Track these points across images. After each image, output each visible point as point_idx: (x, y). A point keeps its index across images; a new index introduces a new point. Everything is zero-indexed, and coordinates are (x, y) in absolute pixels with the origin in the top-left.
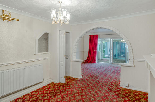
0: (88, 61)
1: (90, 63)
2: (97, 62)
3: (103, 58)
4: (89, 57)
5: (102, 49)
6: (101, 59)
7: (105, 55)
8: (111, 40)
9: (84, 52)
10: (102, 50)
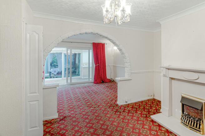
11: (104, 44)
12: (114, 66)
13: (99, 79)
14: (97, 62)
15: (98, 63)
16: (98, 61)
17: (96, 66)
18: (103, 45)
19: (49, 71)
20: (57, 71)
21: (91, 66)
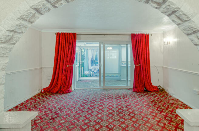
0: (52, 90)
1: (57, 93)
2: (73, 89)
3: (82, 77)
4: (55, 80)
5: (81, 61)
6: (78, 80)
7: (85, 72)
8: (102, 46)
9: (41, 68)
10: (81, 63)
11: (148, 35)
12: (163, 67)
13: (140, 86)
14: (138, 61)
15: (140, 63)
16: (139, 59)
17: (135, 67)
18: (146, 36)
19: (90, 68)
20: (97, 69)
21: (129, 65)
